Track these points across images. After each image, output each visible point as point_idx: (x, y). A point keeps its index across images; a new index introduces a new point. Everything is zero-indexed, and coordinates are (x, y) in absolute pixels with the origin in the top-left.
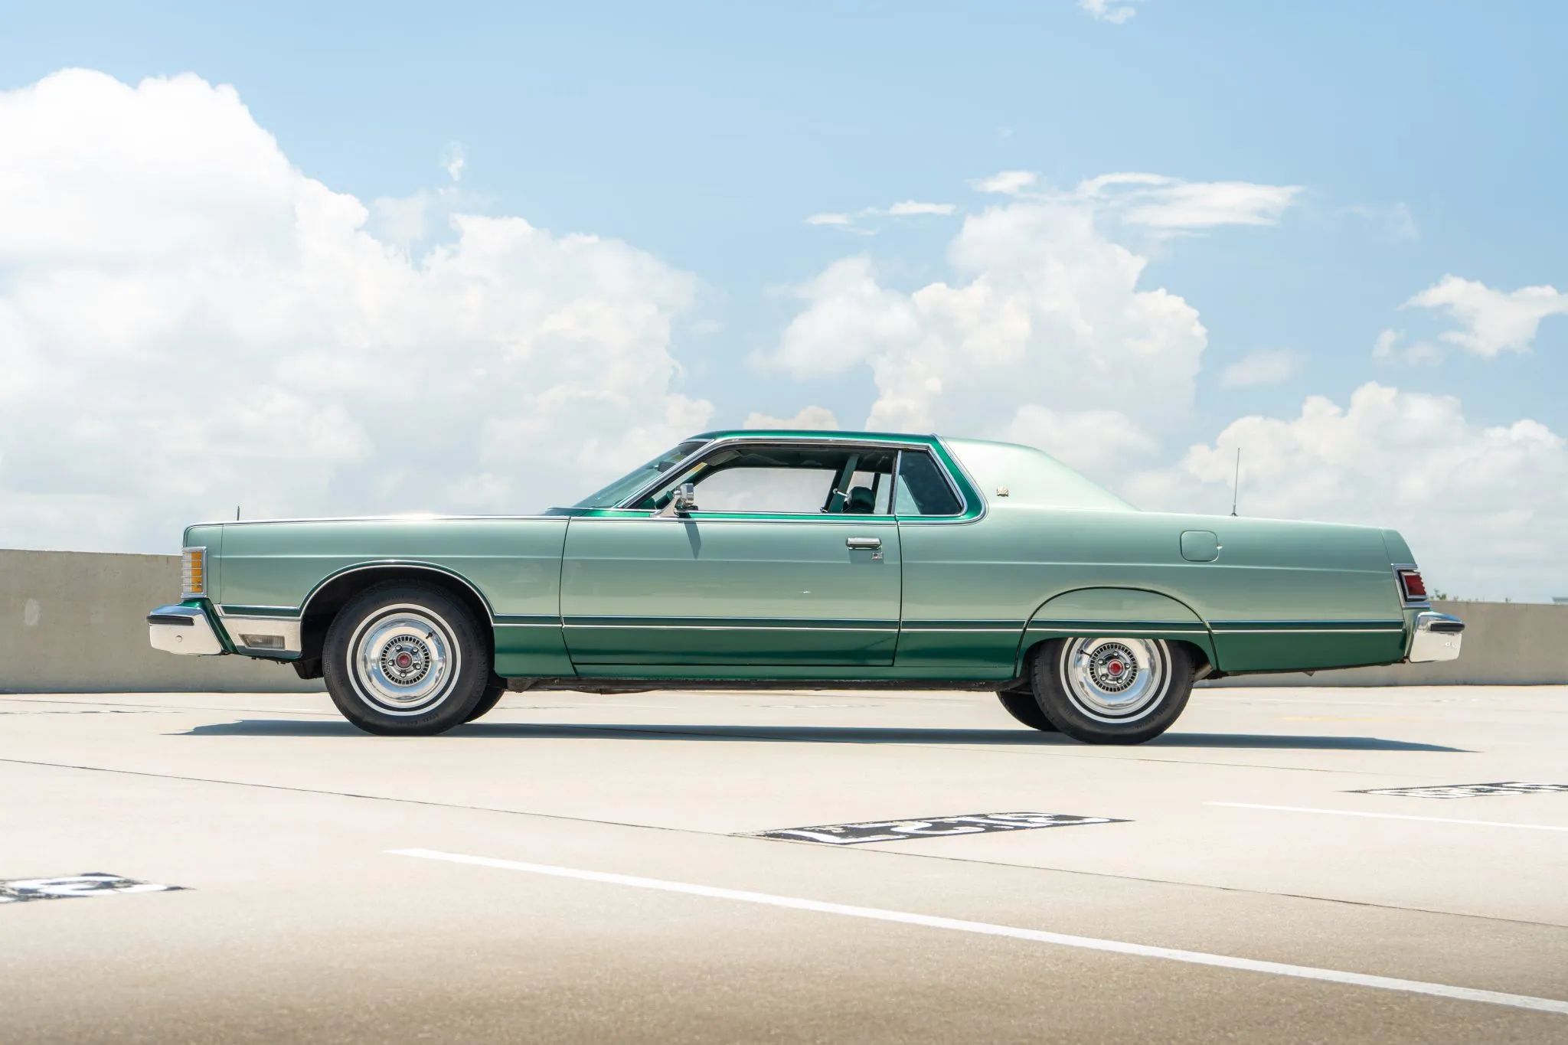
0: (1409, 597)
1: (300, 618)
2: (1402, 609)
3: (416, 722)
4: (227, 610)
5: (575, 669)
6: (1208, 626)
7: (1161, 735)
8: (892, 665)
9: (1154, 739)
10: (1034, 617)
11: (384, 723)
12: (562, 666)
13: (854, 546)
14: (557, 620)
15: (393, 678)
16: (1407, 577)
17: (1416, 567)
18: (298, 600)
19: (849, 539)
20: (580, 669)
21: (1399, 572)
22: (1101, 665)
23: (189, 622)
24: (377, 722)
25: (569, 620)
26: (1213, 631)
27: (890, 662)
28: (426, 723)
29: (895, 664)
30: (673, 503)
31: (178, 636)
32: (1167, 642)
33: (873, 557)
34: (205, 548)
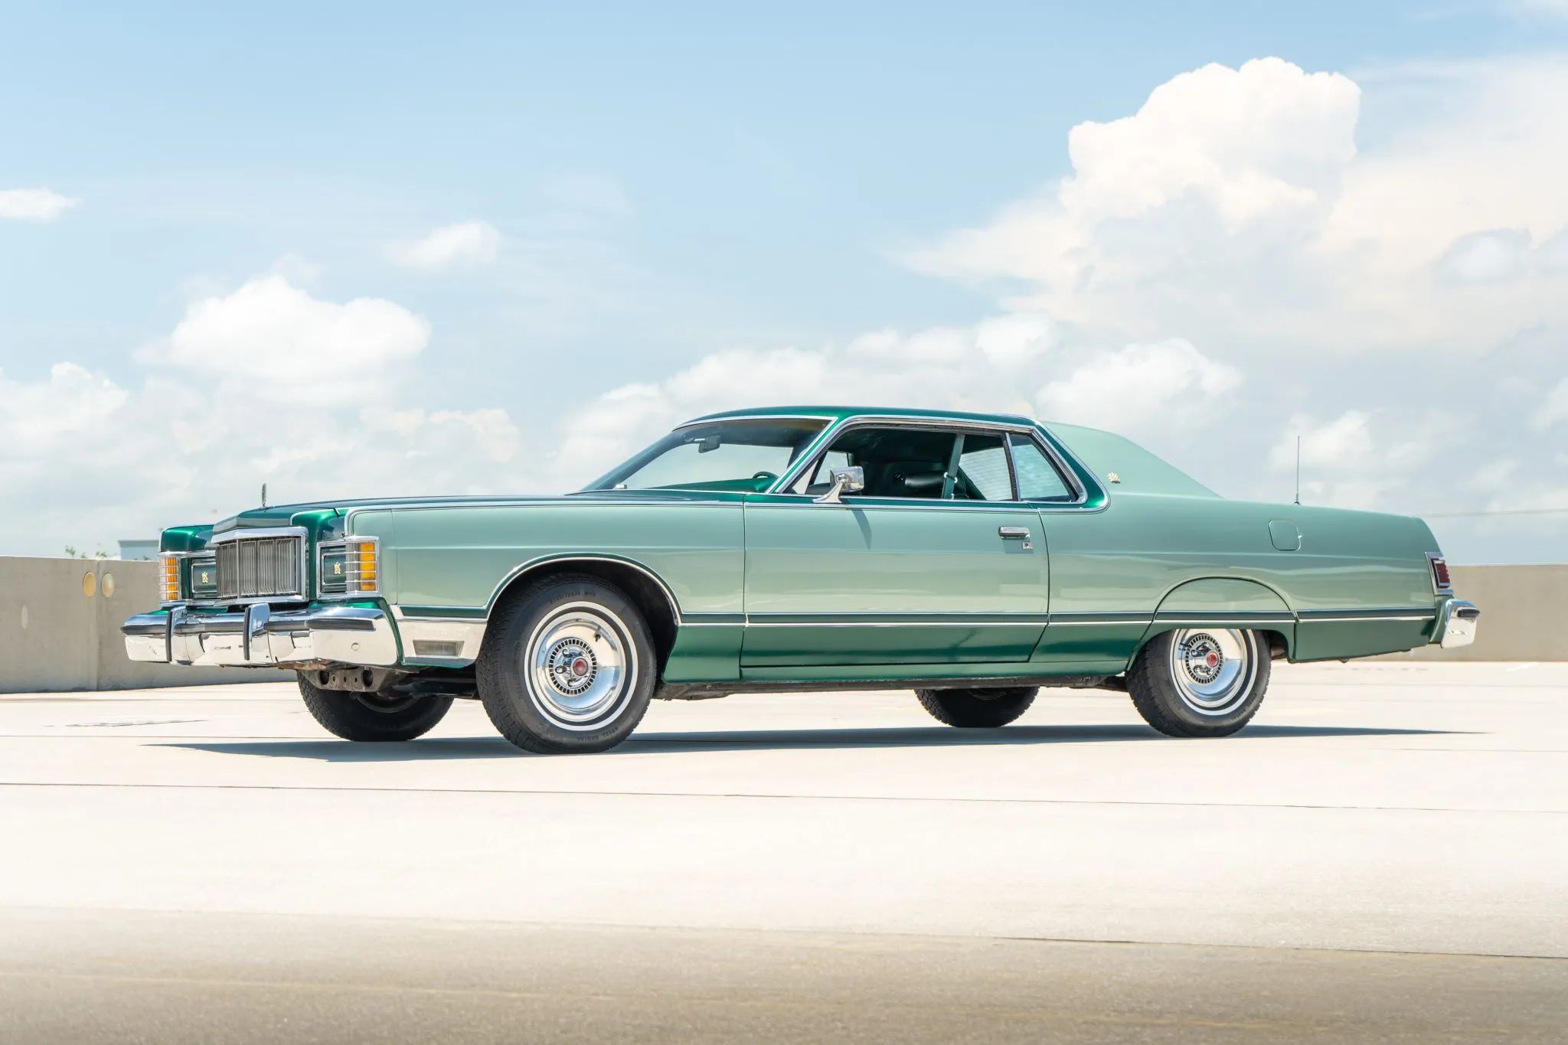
0: (1440, 584)
1: (487, 619)
2: (1435, 596)
3: (597, 738)
4: (407, 611)
5: (741, 672)
6: (1296, 615)
7: (1244, 728)
8: (1027, 661)
9: (1240, 731)
10: (1159, 609)
11: (565, 740)
12: (728, 669)
13: (1005, 536)
14: (741, 617)
15: (561, 688)
16: (1437, 565)
17: (1441, 555)
18: (484, 600)
19: (1002, 528)
20: (746, 672)
21: (1432, 560)
22: (1194, 656)
23: (367, 626)
24: (558, 739)
25: (753, 618)
26: (1300, 620)
27: (1026, 658)
28: (607, 738)
29: (1030, 661)
30: (838, 488)
31: (356, 644)
32: (1254, 631)
33: (1024, 548)
34: (377, 538)
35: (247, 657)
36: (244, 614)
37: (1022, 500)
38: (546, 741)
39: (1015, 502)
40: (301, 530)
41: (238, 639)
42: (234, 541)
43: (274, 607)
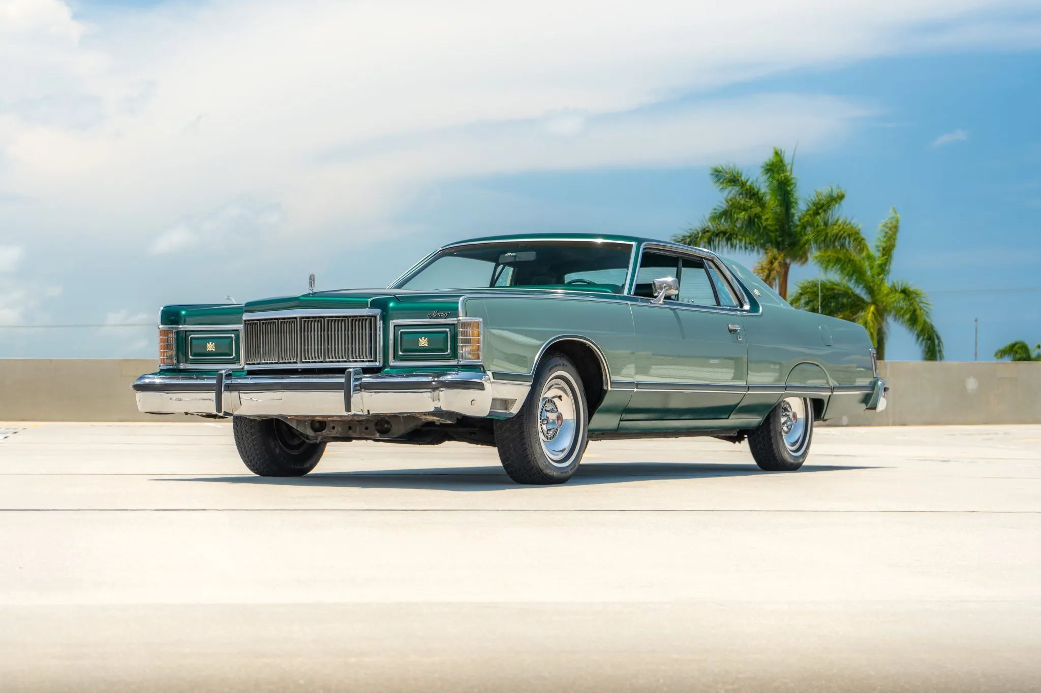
1: (531, 383)
2: (874, 378)
4: (495, 375)
5: (619, 424)
6: (832, 389)
8: (728, 418)
10: (787, 383)
11: (555, 474)
13: (730, 331)
14: (633, 385)
15: (545, 435)
18: (529, 368)
19: (729, 325)
20: (622, 424)
23: (481, 387)
24: (552, 473)
25: (638, 385)
26: (834, 392)
27: (727, 416)
29: (730, 418)
30: (664, 294)
31: (473, 400)
32: (810, 399)
33: (739, 340)
34: (481, 320)
35: (348, 408)
36: (344, 376)
37: (723, 306)
38: (546, 475)
39: (718, 307)
40: (377, 312)
41: (340, 396)
42: (296, 318)
43: (366, 371)
